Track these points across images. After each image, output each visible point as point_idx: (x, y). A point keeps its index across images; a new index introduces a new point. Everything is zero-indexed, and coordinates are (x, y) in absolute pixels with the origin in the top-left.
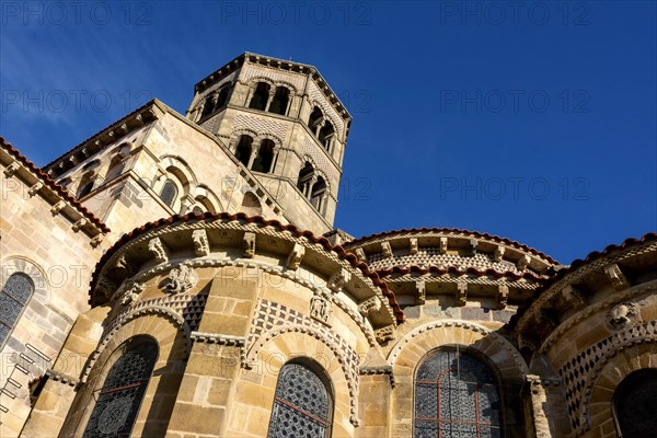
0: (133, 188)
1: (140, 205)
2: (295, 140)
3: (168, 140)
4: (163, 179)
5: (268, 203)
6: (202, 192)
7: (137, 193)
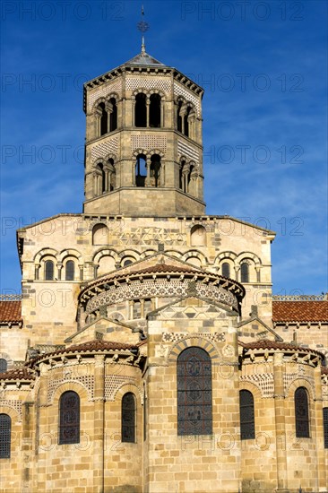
0: (27, 287)
1: (33, 291)
2: (123, 149)
3: (33, 244)
4: (42, 263)
5: (112, 218)
6: (65, 254)
7: (30, 287)
